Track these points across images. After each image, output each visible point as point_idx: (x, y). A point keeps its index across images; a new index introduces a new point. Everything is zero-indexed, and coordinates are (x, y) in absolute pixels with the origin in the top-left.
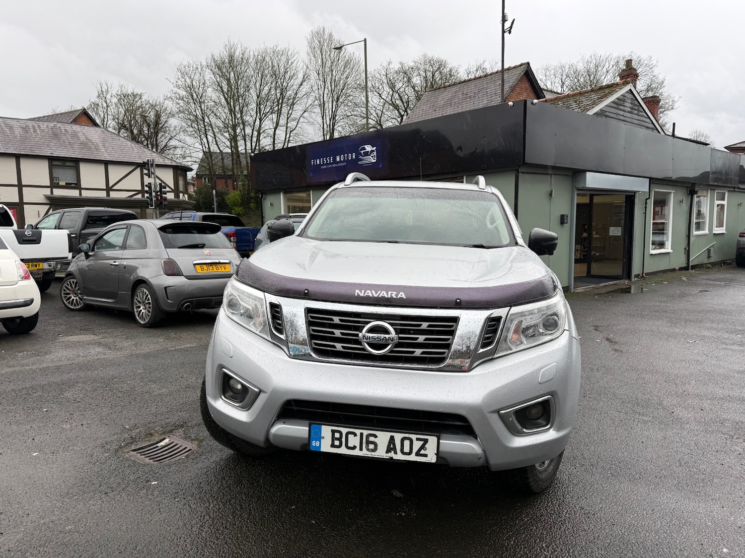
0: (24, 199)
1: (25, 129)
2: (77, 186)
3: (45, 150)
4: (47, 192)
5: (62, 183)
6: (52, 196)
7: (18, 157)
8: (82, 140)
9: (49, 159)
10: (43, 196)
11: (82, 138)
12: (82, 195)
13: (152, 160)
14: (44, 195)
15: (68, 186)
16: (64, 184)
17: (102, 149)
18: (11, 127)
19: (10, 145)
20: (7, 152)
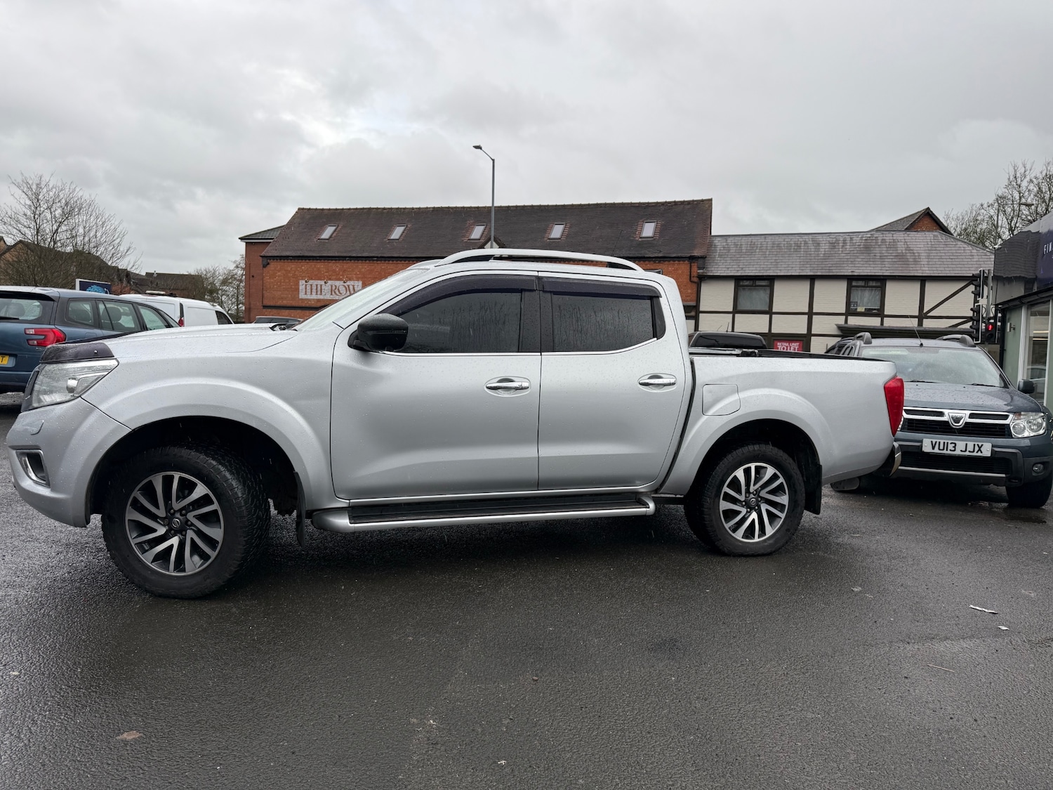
0: (813, 330)
1: (833, 245)
2: (880, 313)
3: (847, 268)
4: (841, 320)
5: (861, 309)
6: (846, 325)
7: (812, 279)
8: (899, 251)
9: (848, 279)
10: (835, 327)
11: (901, 247)
12: (885, 325)
13: (987, 272)
14: (836, 325)
15: (868, 313)
16: (863, 310)
17: (924, 261)
18: (819, 244)
19: (808, 266)
20: (801, 274)
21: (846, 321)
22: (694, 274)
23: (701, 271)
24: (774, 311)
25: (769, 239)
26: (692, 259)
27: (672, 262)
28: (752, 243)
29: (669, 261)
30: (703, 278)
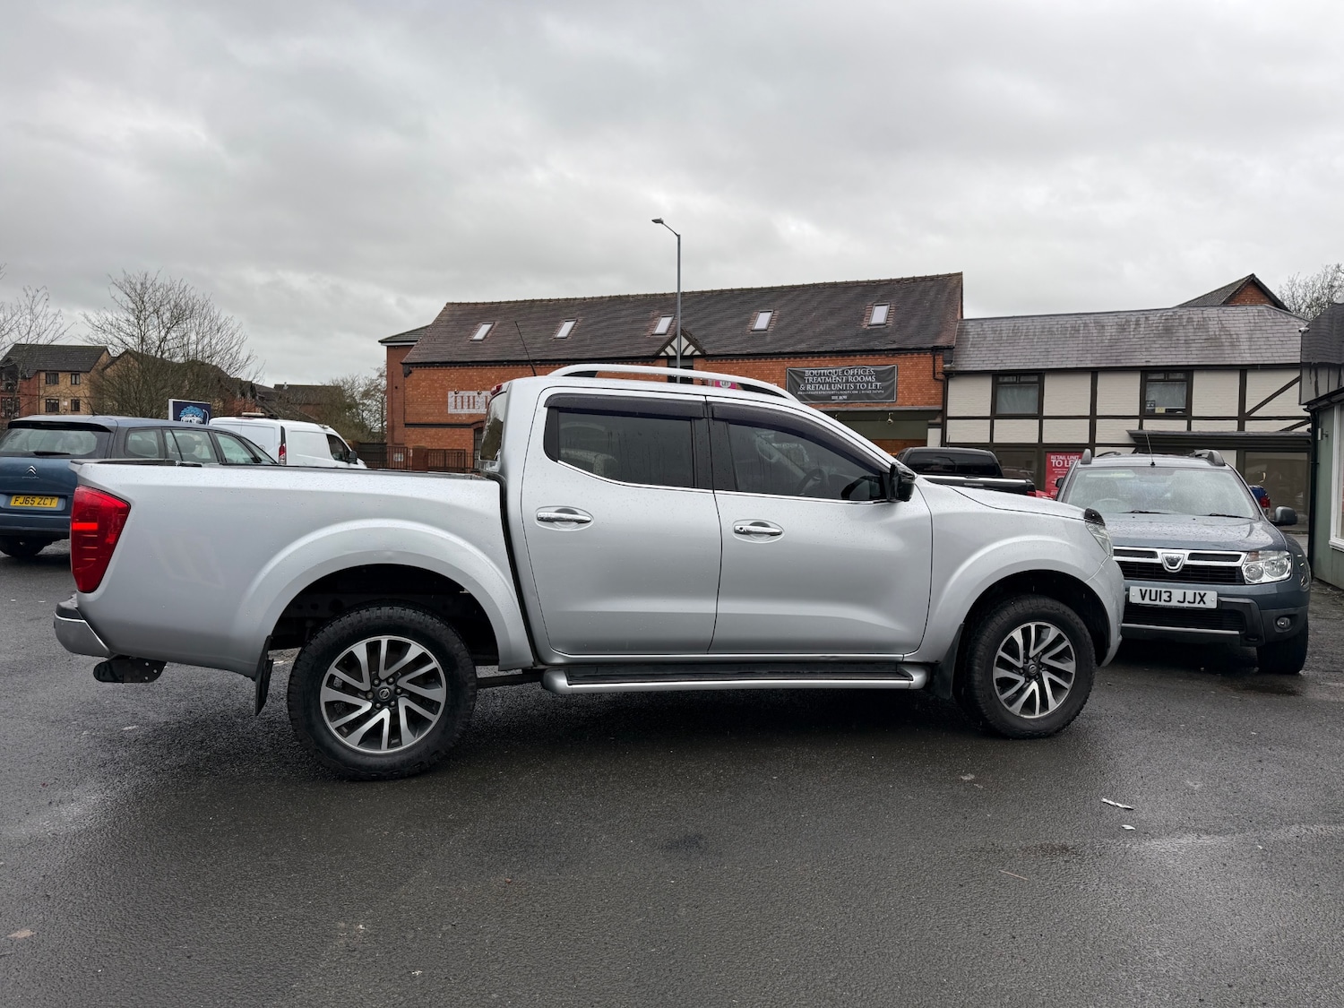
0: (1097, 438)
1: (1122, 328)
2: (1186, 414)
3: (1140, 357)
4: (1133, 425)
5: (1160, 410)
6: (1140, 431)
7: (1094, 372)
8: (1211, 333)
9: (1142, 371)
10: (1127, 433)
11: (1213, 328)
12: (1193, 430)
14: (1128, 431)
15: (1170, 415)
16: (1163, 411)
17: (1245, 346)
18: (1103, 326)
19: (1088, 355)
20: (1079, 366)
21: (1141, 426)
22: (939, 369)
23: (948, 365)
24: (1045, 414)
25: (1038, 322)
26: (936, 350)
27: (909, 355)
28: (1013, 328)
29: (906, 354)
30: (950, 375)
